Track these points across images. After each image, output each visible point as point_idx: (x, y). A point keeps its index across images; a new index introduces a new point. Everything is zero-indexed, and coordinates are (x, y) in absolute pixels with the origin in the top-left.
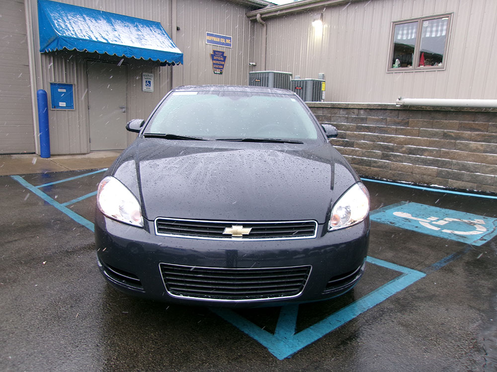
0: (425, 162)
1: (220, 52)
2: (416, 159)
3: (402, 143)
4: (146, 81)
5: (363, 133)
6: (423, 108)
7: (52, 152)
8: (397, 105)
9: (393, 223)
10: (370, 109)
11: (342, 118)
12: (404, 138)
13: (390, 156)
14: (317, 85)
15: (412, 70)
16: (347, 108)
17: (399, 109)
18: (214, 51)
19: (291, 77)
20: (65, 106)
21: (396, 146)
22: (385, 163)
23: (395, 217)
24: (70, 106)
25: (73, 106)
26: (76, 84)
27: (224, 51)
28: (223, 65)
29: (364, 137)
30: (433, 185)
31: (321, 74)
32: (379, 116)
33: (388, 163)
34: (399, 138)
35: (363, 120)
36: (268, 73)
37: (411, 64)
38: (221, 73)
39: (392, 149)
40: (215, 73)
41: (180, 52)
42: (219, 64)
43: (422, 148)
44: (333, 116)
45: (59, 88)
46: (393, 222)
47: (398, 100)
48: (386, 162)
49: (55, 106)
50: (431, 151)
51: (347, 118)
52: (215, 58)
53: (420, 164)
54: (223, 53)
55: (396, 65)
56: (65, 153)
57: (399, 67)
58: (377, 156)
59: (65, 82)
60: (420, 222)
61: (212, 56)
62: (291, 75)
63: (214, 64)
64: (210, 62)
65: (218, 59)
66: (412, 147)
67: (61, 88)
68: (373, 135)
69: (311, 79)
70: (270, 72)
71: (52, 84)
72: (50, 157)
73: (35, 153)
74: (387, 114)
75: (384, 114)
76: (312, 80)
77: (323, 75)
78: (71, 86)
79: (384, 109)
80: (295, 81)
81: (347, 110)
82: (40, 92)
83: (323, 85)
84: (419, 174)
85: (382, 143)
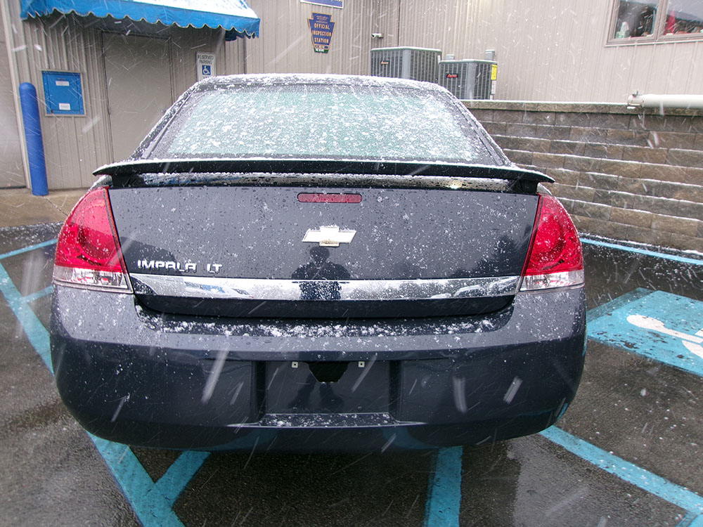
0: (676, 209)
1: (323, 15)
2: (660, 203)
3: (633, 175)
4: (203, 66)
5: (563, 155)
6: (678, 112)
7: (51, 185)
8: (629, 105)
9: (632, 346)
10: (578, 114)
11: (526, 129)
12: (638, 165)
13: (611, 197)
14: (483, 69)
15: (653, 40)
16: (535, 112)
17: (631, 113)
18: (314, 14)
19: (439, 57)
20: (69, 109)
21: (623, 180)
22: (599, 208)
23: (633, 329)
24: (77, 108)
25: (83, 109)
26: (85, 71)
27: (331, 14)
28: (329, 38)
29: (564, 162)
30: (688, 251)
31: (490, 50)
32: (593, 126)
33: (607, 208)
34: (628, 165)
35: (565, 133)
36: (402, 50)
37: (649, 31)
38: (326, 52)
39: (614, 185)
40: (315, 51)
41: (255, 16)
42: (322, 37)
43: (671, 185)
44: (511, 125)
45: (58, 80)
46: (631, 341)
47: (631, 97)
48: (603, 207)
49: (54, 109)
50: (689, 190)
51: (535, 129)
52: (316, 26)
53: (666, 212)
54: (329, 17)
55: (622, 32)
56: (73, 187)
57: (627, 36)
58: (586, 197)
59: (66, 68)
60: (684, 342)
61: (311, 22)
62: (440, 53)
63: (314, 36)
64: (308, 33)
65: (322, 27)
66: (652, 183)
67: (61, 80)
68: (580, 159)
69: (473, 60)
70: (404, 49)
71: (43, 73)
72: (47, 194)
73: (25, 187)
74: (608, 122)
75: (604, 121)
76: (474, 62)
77: (494, 52)
78: (77, 75)
79: (603, 114)
80: (447, 64)
81: (535, 115)
82: (25, 87)
83: (494, 71)
84: (663, 230)
85: (596, 174)
